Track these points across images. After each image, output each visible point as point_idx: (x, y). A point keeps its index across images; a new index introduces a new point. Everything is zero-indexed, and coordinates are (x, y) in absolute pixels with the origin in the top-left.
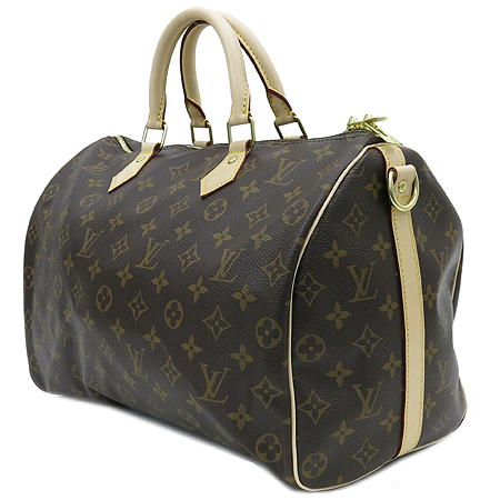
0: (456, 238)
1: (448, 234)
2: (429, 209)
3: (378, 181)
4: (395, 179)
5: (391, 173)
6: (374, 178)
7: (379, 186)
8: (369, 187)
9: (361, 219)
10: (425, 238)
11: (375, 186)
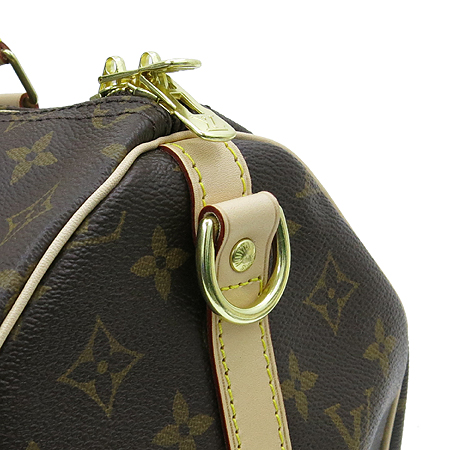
0: (390, 357)
1: (371, 352)
2: (321, 297)
3: (171, 245)
4: (218, 239)
5: (207, 225)
6: (159, 238)
7: (174, 258)
8: (142, 267)
9: (116, 363)
10: (310, 379)
11: (161, 263)
